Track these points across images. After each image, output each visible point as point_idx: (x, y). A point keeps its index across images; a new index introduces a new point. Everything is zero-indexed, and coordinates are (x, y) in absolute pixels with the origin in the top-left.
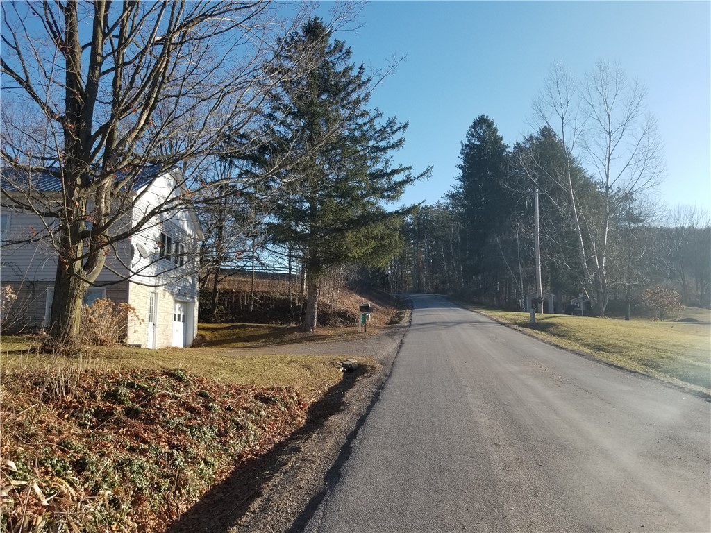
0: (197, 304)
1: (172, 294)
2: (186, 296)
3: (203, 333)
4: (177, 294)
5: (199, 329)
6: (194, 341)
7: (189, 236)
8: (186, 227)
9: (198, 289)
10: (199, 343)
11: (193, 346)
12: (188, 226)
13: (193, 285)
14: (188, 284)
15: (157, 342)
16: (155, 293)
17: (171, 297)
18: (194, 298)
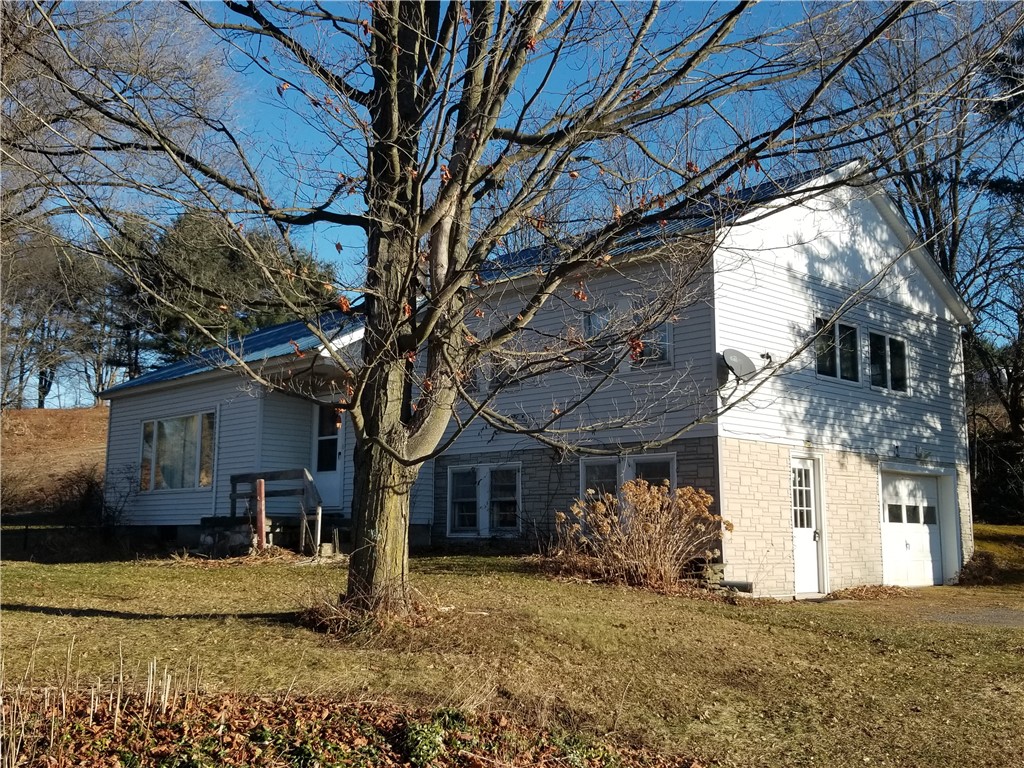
0: (966, 478)
1: (873, 459)
2: (924, 462)
3: (991, 548)
4: (888, 459)
5: (979, 537)
6: (963, 567)
7: (917, 317)
8: (906, 297)
9: (965, 442)
10: (979, 574)
11: (962, 582)
12: (912, 292)
13: (948, 433)
14: (927, 433)
15: (828, 575)
16: (811, 458)
17: (867, 467)
18: (953, 465)
